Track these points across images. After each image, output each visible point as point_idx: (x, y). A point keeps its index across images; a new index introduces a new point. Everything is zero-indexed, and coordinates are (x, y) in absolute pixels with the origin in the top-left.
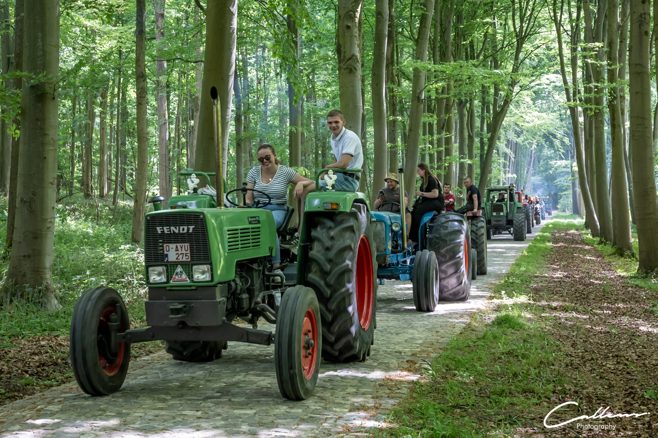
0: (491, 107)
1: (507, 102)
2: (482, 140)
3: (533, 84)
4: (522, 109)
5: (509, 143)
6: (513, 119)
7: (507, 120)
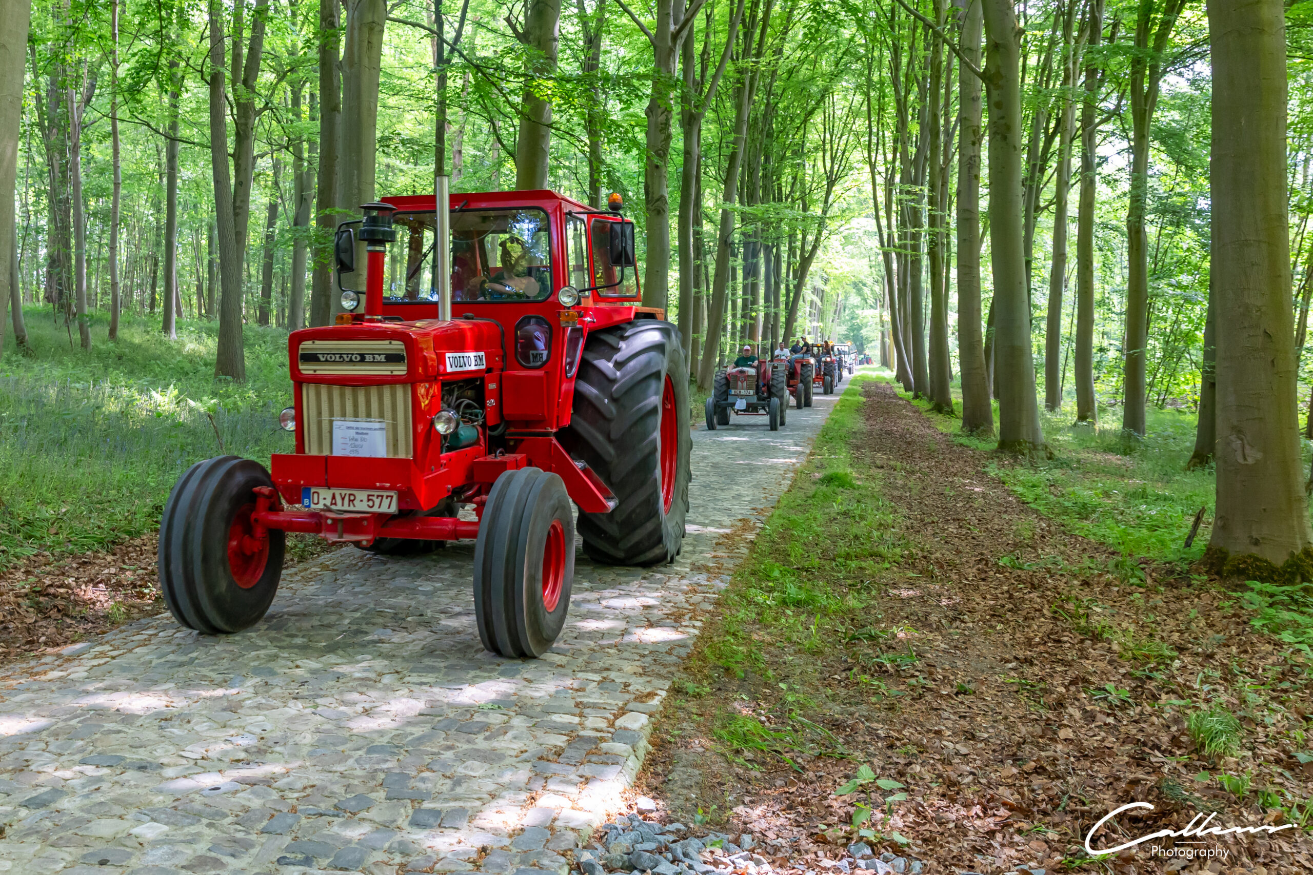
0: (798, 252)
1: (815, 248)
2: (787, 286)
3: (842, 229)
4: (830, 255)
5: (815, 290)
6: (820, 265)
7: (814, 267)
